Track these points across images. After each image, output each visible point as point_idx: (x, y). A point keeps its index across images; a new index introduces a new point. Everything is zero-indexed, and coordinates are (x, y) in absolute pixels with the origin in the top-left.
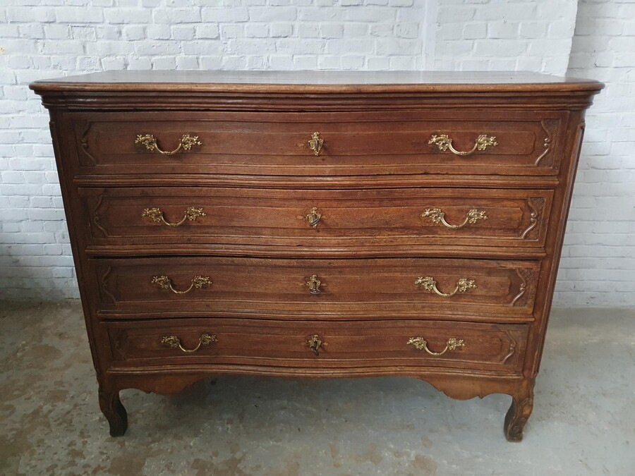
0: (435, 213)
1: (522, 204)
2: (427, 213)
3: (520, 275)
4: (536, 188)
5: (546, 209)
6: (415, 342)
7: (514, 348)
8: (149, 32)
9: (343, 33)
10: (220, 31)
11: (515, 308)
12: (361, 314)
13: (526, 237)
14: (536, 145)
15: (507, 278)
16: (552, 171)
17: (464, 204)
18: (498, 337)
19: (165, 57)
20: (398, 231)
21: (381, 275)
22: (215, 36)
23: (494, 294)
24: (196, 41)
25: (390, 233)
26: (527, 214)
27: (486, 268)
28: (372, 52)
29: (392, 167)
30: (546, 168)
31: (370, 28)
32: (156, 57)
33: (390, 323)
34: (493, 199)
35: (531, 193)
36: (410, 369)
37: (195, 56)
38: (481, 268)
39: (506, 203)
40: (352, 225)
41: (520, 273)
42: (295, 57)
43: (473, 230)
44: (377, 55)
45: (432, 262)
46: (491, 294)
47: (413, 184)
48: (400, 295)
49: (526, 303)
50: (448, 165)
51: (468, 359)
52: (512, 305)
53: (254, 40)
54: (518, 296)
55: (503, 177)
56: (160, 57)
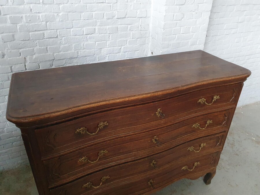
0: (196, 125)
1: (223, 115)
4: (228, 109)
5: (230, 115)
6: (184, 168)
8: (16, 37)
9: (118, 30)
10: (58, 34)
11: (217, 147)
13: (223, 125)
15: (216, 139)
16: (234, 103)
17: (206, 119)
18: (210, 157)
19: (28, 49)
22: (56, 36)
23: (211, 145)
24: (45, 40)
26: (224, 118)
27: (210, 138)
28: (130, 38)
31: (129, 28)
32: (22, 50)
37: (45, 47)
38: (208, 139)
39: (219, 116)
40: (168, 138)
41: (220, 137)
42: (96, 43)
44: (132, 39)
45: (193, 141)
47: (191, 117)
50: (203, 108)
53: (76, 36)
54: (218, 144)
56: (24, 49)
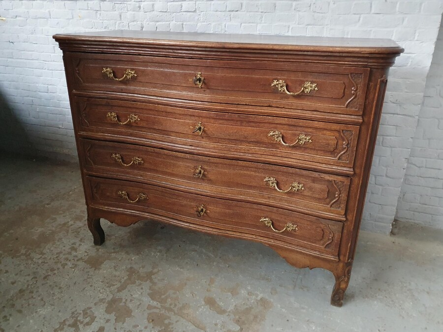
0: (276, 134)
1: (337, 134)
2: (271, 134)
3: (335, 186)
4: (346, 123)
5: (354, 139)
6: (265, 221)
7: (332, 237)
8: (156, 7)
9: (275, 9)
10: (197, 7)
11: (332, 209)
12: (229, 196)
13: (339, 159)
14: (345, 92)
15: (326, 186)
16: (357, 111)
17: (297, 130)
18: (321, 227)
19: (164, 23)
20: (253, 144)
21: (242, 172)
22: (194, 10)
23: (317, 196)
24: (182, 13)
25: (248, 144)
26: (340, 142)
27: (311, 177)
28: (294, 22)
29: (247, 99)
30: (353, 109)
31: (294, 6)
32: (159, 23)
33: (248, 205)
34: (316, 128)
35: (342, 127)
36: (262, 238)
37: (181, 23)
38: (308, 177)
39: (325, 132)
40: (223, 136)
41: (336, 184)
42: (242, 25)
43: (303, 149)
44: (298, 24)
45: (274, 167)
46: (314, 195)
47: (261, 113)
48: (254, 187)
49: (340, 207)
50: (284, 102)
51: (300, 240)
52: (329, 206)
53: (217, 13)
54: (334, 201)
55: (322, 113)
56: (161, 23)
